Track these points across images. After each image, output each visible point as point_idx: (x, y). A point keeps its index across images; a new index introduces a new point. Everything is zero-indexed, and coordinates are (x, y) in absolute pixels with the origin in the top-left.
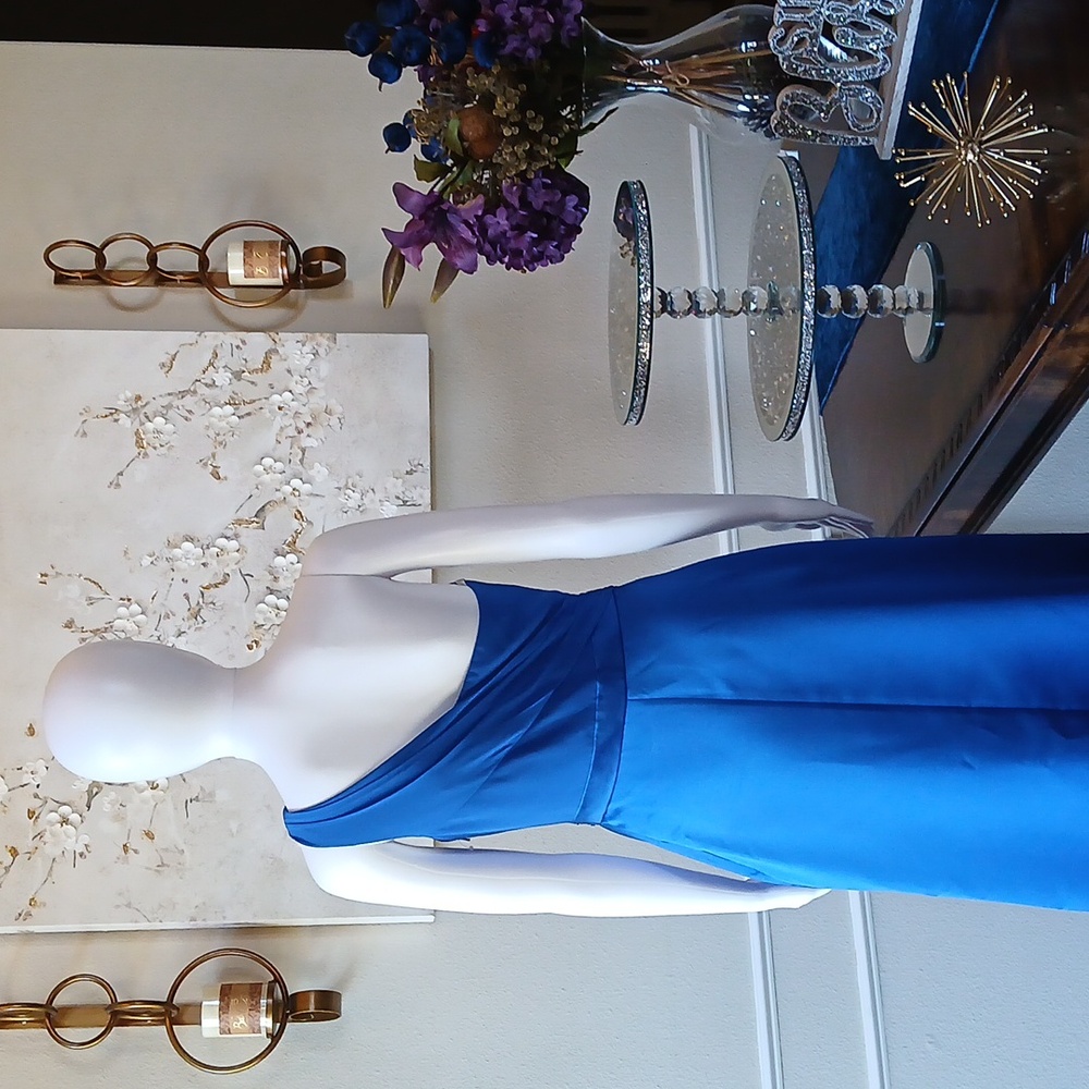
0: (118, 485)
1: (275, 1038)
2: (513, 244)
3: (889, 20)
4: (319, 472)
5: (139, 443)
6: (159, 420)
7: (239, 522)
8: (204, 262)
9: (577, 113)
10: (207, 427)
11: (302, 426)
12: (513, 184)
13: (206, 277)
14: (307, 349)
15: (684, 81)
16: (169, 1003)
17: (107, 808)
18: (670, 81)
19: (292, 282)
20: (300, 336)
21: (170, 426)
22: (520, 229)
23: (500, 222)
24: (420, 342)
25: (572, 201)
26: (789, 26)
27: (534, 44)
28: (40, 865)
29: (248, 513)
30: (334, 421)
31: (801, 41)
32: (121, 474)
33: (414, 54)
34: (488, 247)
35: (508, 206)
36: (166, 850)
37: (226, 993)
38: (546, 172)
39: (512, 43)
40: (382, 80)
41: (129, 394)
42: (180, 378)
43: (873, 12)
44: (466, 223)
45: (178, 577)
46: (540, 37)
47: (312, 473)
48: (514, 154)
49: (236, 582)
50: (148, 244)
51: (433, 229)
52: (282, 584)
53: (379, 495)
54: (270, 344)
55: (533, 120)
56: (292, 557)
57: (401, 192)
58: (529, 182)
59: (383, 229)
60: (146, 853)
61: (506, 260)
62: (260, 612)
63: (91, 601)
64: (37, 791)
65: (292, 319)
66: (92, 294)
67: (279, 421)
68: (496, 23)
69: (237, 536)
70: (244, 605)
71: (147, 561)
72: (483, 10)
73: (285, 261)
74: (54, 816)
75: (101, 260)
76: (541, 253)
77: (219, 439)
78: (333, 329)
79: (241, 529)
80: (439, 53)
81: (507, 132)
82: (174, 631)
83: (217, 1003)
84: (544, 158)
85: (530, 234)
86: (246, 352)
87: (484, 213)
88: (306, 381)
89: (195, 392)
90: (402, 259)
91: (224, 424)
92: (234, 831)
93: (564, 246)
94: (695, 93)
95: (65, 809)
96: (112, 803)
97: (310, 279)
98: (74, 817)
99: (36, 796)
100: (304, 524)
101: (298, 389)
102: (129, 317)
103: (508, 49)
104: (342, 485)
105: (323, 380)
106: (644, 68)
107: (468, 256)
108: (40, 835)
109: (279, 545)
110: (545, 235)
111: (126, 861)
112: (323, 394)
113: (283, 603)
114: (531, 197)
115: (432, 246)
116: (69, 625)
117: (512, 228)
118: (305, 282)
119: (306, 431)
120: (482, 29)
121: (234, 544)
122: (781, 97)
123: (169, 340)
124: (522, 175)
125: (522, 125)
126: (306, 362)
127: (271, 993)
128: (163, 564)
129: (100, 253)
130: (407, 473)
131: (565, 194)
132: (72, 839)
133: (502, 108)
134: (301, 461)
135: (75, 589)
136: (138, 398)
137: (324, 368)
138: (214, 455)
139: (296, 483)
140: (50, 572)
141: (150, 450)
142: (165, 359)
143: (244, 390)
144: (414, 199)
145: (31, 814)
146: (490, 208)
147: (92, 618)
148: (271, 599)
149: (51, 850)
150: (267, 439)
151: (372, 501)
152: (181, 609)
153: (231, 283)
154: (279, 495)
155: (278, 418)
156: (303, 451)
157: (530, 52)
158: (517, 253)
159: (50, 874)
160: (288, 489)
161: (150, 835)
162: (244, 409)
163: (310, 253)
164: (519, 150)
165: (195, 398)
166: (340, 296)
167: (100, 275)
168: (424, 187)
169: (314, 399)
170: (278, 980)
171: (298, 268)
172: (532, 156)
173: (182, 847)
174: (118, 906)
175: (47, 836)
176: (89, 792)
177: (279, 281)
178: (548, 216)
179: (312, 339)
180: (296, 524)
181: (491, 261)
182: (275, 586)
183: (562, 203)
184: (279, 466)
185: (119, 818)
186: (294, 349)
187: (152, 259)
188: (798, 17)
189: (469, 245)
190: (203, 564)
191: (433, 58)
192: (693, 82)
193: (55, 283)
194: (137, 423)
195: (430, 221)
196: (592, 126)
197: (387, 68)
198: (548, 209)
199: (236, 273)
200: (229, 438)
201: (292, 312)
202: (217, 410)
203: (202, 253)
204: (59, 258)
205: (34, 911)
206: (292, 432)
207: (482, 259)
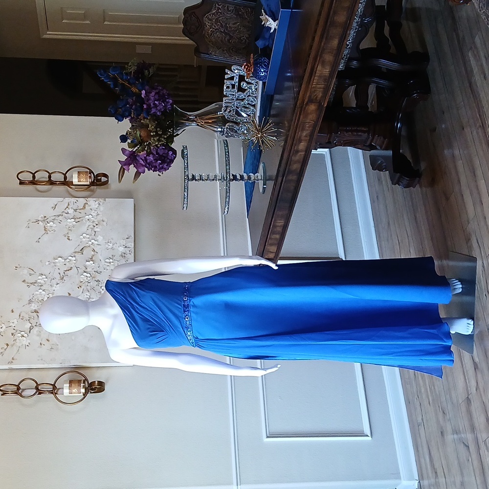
0: (39, 242)
1: (85, 395)
2: (154, 164)
3: (254, 106)
4: (100, 238)
5: (45, 229)
6: (51, 223)
7: (75, 252)
8: (65, 178)
9: (173, 131)
10: (66, 225)
11: (95, 225)
12: (154, 148)
13: (66, 183)
14: (97, 202)
15: (202, 122)
16: (54, 385)
17: (35, 332)
18: (199, 122)
19: (92, 184)
20: (94, 199)
21: (55, 225)
22: (156, 160)
23: (151, 158)
24: (131, 201)
25: (171, 153)
26: (227, 107)
27: (159, 111)
28: (15, 349)
29: (79, 249)
30: (105, 223)
31: (230, 111)
32: (40, 238)
33: (127, 114)
34: (148, 165)
35: (153, 154)
36: (53, 344)
37: (71, 382)
38: (163, 145)
39: (153, 110)
40: (119, 121)
41: (42, 216)
42: (58, 211)
43: (248, 104)
44: (142, 159)
45: (57, 268)
46: (161, 109)
47: (97, 238)
48: (154, 140)
49: (74, 269)
50: (49, 173)
51: (133, 161)
52: (88, 270)
53: (118, 245)
54: (86, 202)
55: (159, 131)
56: (92, 262)
57: (123, 150)
58: (158, 147)
59: (119, 161)
60: (48, 345)
61: (153, 169)
62: (82, 278)
63: (30, 275)
64: (14, 328)
65: (92, 195)
66: (31, 187)
67: (88, 223)
68: (149, 105)
69: (75, 256)
70: (77, 276)
71: (47, 263)
72: (146, 102)
73: (90, 177)
74: (20, 335)
75: (34, 177)
76: (162, 167)
77: (70, 229)
78: (105, 197)
79: (76, 254)
80: (134, 113)
81: (152, 134)
82: (56, 283)
83: (68, 385)
84: (163, 141)
85: (159, 161)
86: (78, 204)
87: (146, 156)
88: (96, 212)
89: (62, 215)
90: (124, 169)
91: (71, 224)
92: (73, 339)
93: (169, 165)
94: (206, 126)
95: (23, 333)
96: (37, 331)
97: (98, 183)
98: (25, 335)
99: (14, 329)
100: (95, 253)
101: (94, 214)
102: (42, 194)
103: (152, 112)
104: (107, 242)
105: (101, 212)
106: (191, 119)
107: (142, 168)
108: (15, 340)
109: (88, 259)
110: (163, 162)
111: (41, 347)
112: (101, 216)
113: (89, 275)
114: (159, 151)
115: (132, 166)
116: (24, 281)
117: (154, 160)
118: (96, 184)
119: (96, 226)
120: (145, 107)
121: (74, 258)
122: (226, 126)
123: (55, 200)
124: (156, 145)
125: (156, 132)
126: (96, 207)
127: (84, 383)
128: (53, 264)
129: (34, 175)
130: (127, 238)
131: (169, 151)
132: (25, 341)
133: (151, 127)
134: (95, 235)
135: (26, 271)
136: (45, 217)
137: (102, 208)
138: (68, 233)
139: (93, 241)
140: (18, 266)
141: (48, 232)
142: (53, 206)
143: (78, 215)
144: (127, 152)
145: (12, 334)
146: (148, 154)
147: (31, 279)
148: (85, 274)
149: (18, 344)
150: (84, 229)
151: (116, 246)
152: (58, 277)
153: (74, 184)
154: (88, 245)
155: (87, 223)
156: (95, 232)
157: (158, 113)
158: (155, 167)
159: (18, 351)
160: (90, 243)
161: (48, 340)
162: (77, 220)
163: (98, 175)
164: (156, 139)
165: (62, 217)
166: (108, 188)
167: (33, 182)
168: (130, 150)
169: (98, 217)
170: (86, 380)
171: (94, 180)
172: (159, 140)
173: (58, 343)
174: (38, 360)
175: (17, 341)
176: (30, 328)
177: (88, 183)
178: (165, 157)
179: (98, 200)
180: (93, 253)
181: (149, 170)
182: (86, 270)
183: (168, 153)
184: (88, 236)
185: (38, 335)
186: (92, 203)
187: (50, 177)
188: (229, 104)
189: (143, 165)
190: (65, 264)
191: (132, 115)
192: (205, 123)
193: (20, 184)
194: (44, 224)
195: (132, 159)
196: (178, 135)
197: (120, 118)
198: (164, 155)
199: (75, 181)
200: (72, 228)
201: (92, 193)
202: (69, 220)
203: (65, 175)
204: (21, 176)
205: (13, 361)
206: (92, 227)
207: (146, 169)
